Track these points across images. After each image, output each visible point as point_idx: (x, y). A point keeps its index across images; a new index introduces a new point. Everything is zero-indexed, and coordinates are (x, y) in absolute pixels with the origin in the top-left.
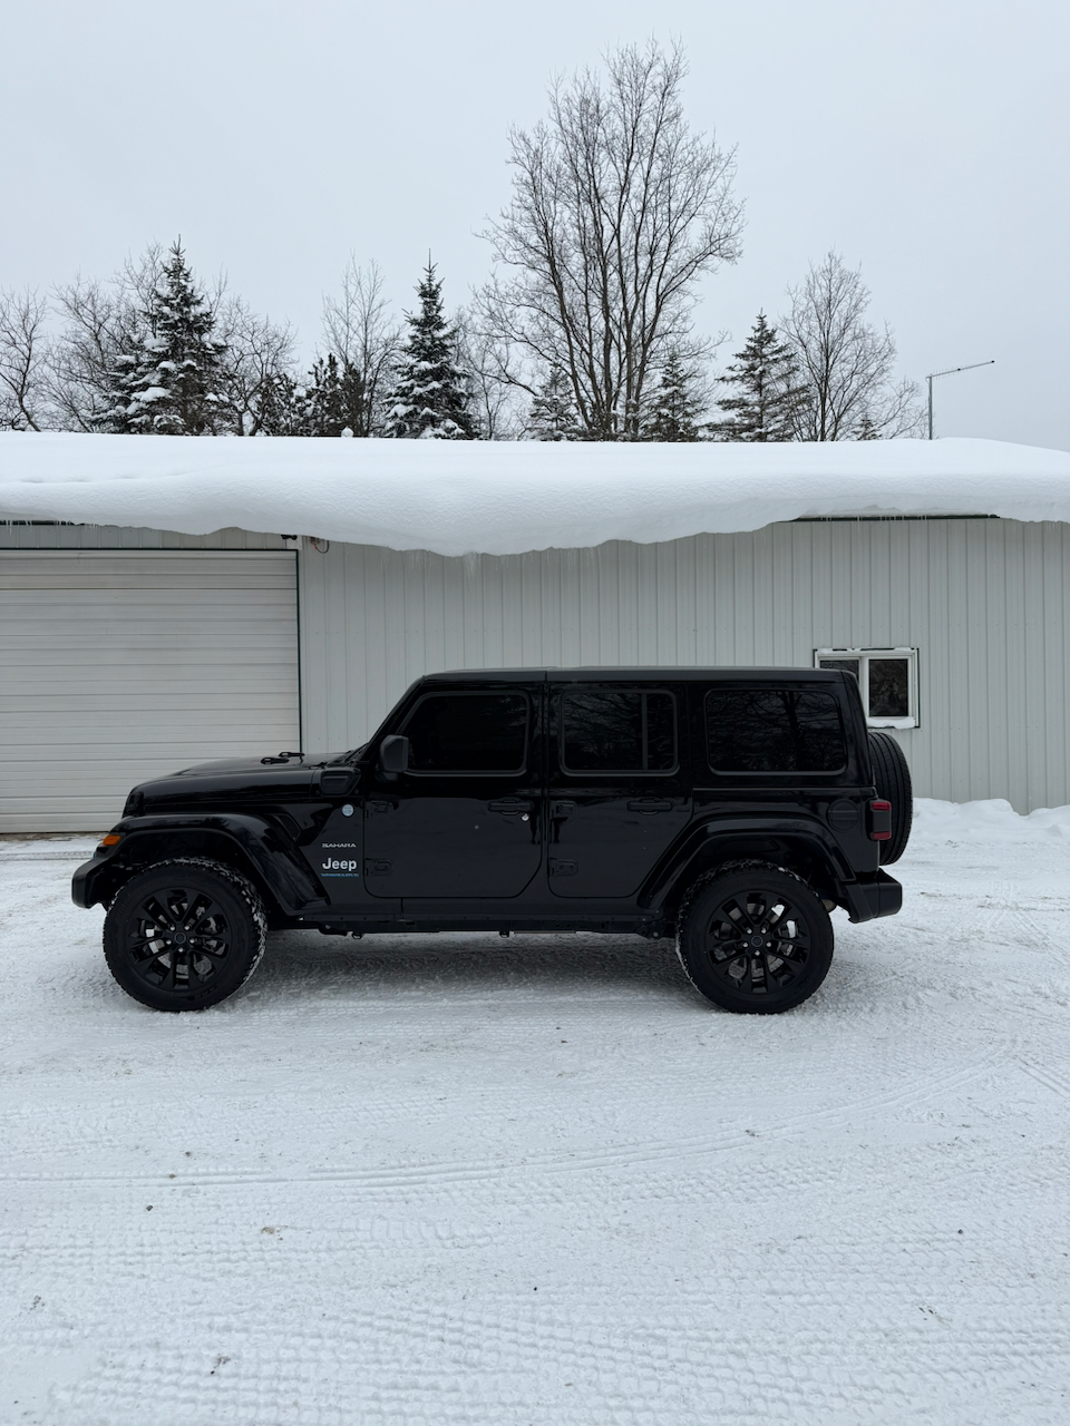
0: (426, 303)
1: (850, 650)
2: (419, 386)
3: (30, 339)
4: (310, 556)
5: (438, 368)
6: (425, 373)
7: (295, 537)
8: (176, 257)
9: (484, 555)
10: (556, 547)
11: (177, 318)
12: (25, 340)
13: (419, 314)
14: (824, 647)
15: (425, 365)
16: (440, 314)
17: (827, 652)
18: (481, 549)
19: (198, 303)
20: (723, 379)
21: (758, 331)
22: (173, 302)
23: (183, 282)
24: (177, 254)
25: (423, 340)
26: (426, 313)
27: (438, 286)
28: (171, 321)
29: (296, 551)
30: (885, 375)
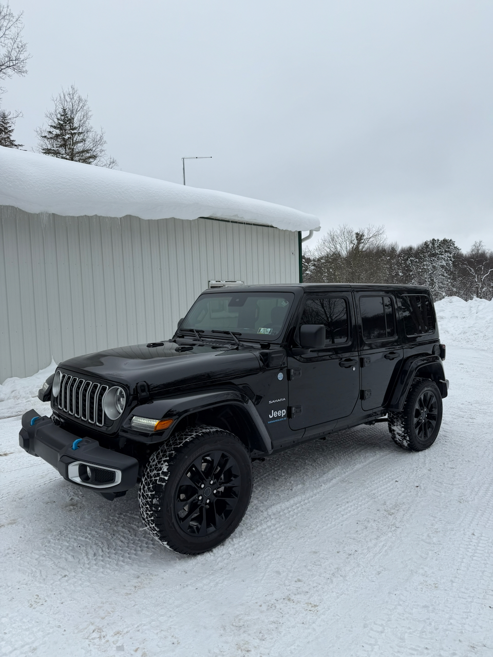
1: (222, 282)
9: (54, 214)
10: (99, 215)
14: (212, 280)
17: (213, 283)
18: (52, 210)
20: (45, 137)
21: (63, 115)
30: (103, 153)
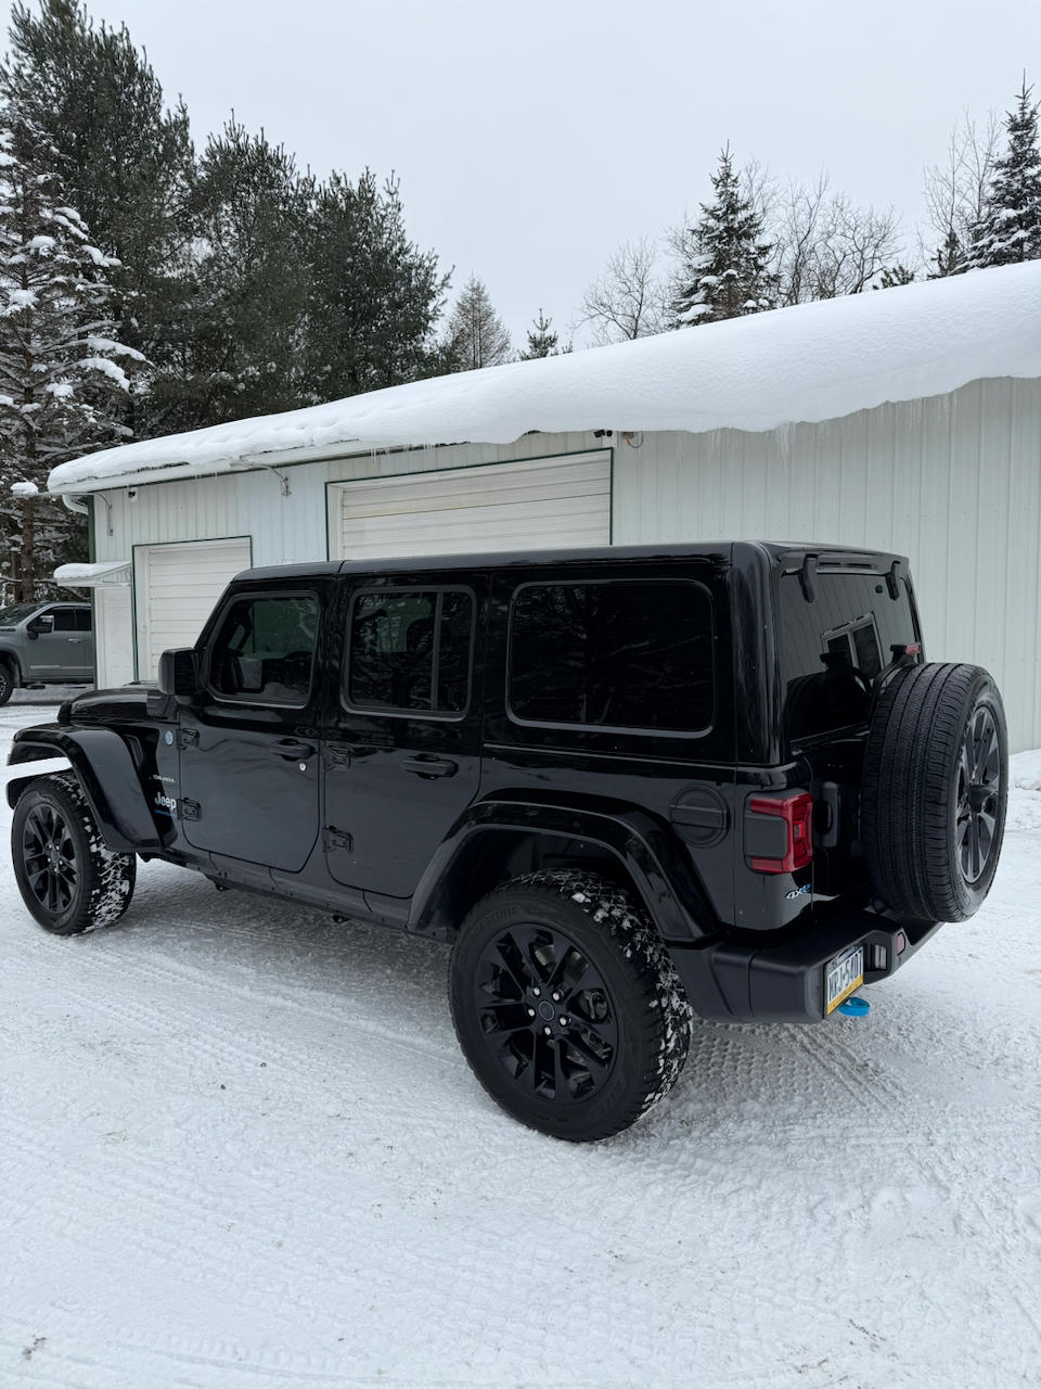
0: (1017, 138)
2: (1000, 241)
3: (642, 283)
4: (625, 452)
5: (1027, 214)
6: (1009, 223)
7: (610, 433)
8: (724, 164)
11: (722, 228)
12: (637, 287)
13: (1005, 154)
15: (1011, 213)
16: (1034, 146)
19: (745, 207)
22: (719, 212)
23: (731, 189)
24: (725, 160)
25: (1009, 184)
26: (1014, 149)
27: (1033, 113)
28: (717, 233)
29: (611, 449)
